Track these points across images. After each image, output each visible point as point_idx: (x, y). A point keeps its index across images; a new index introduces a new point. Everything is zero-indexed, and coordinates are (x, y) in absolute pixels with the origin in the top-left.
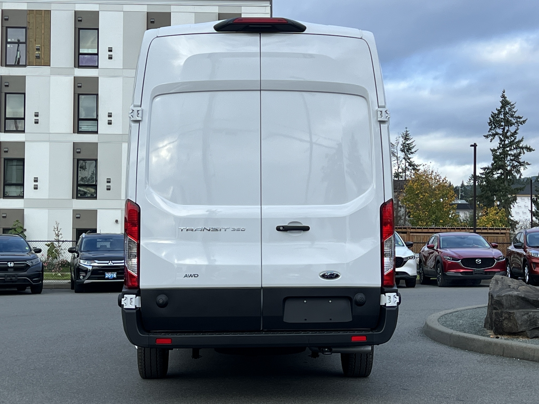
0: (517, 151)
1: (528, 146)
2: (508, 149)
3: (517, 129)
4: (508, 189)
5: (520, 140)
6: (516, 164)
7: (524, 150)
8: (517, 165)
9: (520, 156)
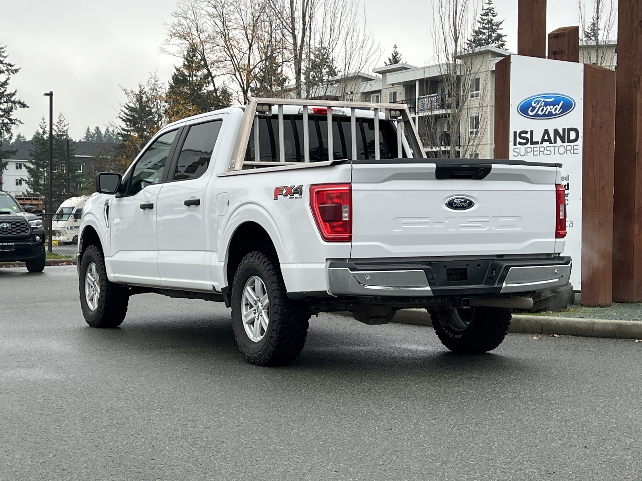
0: (8, 106)
1: (22, 101)
3: (9, 79)
8: (7, 123)
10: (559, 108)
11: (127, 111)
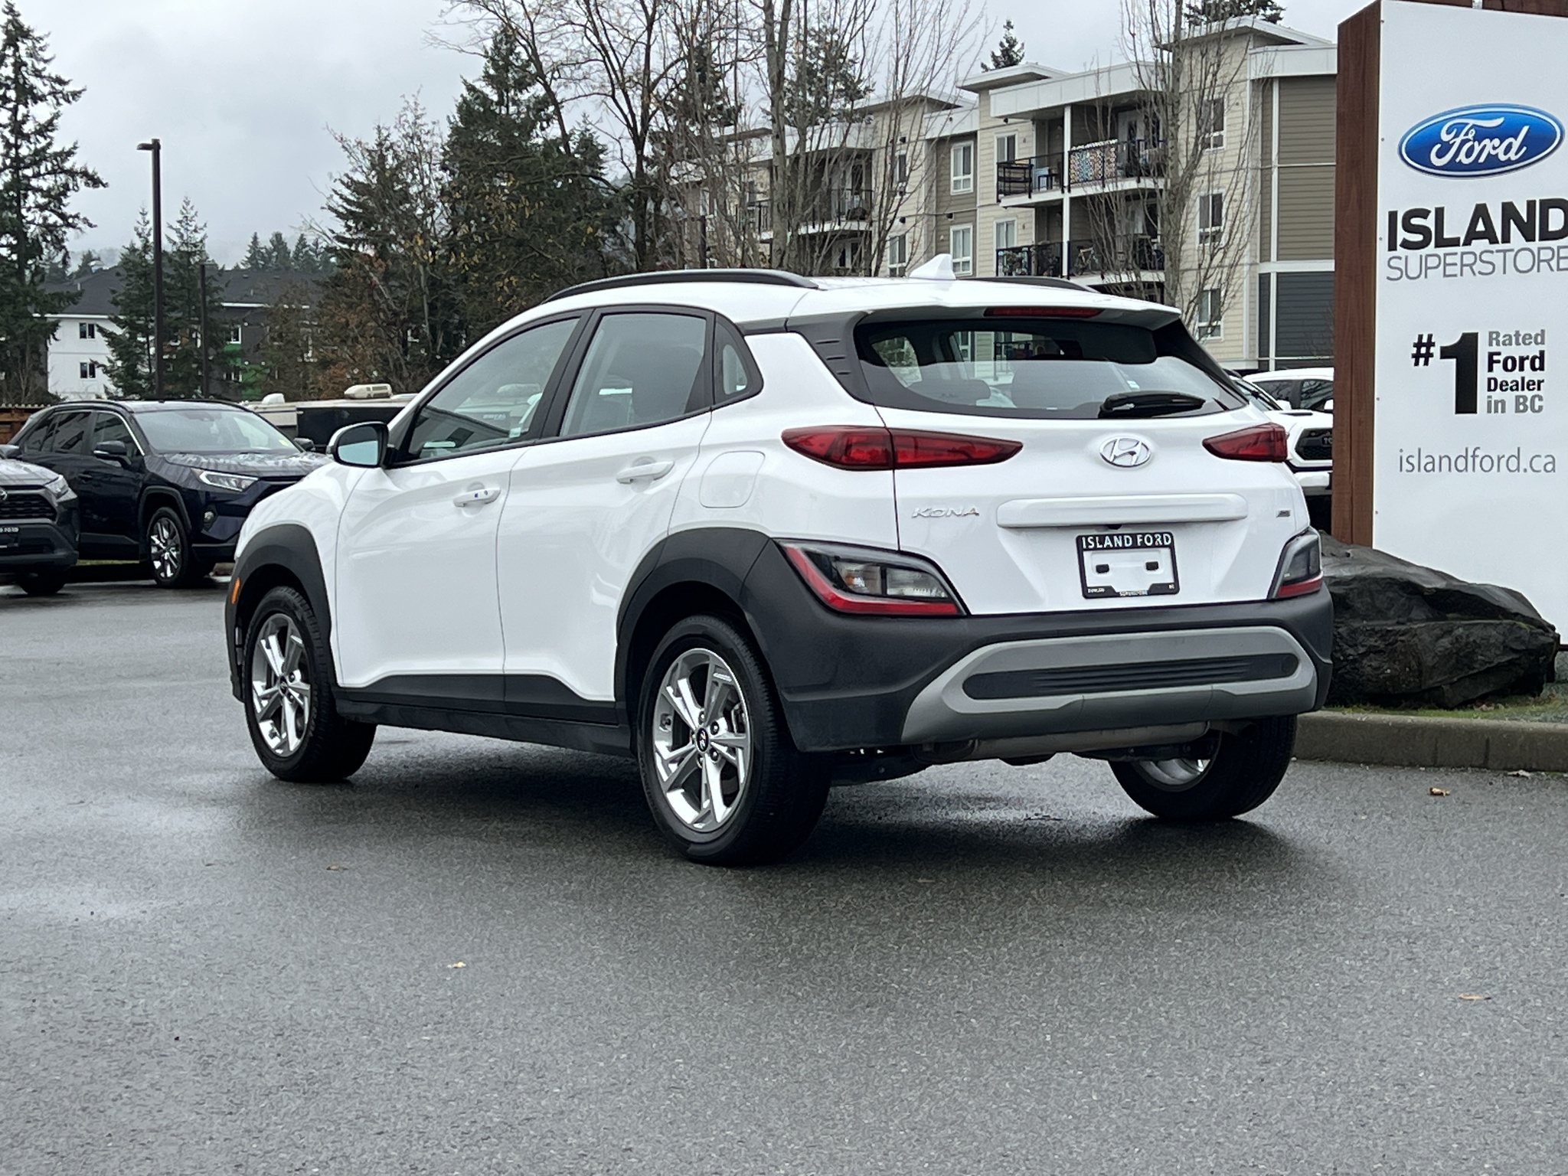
0: (56, 181)
1: (90, 171)
2: (29, 172)
3: (57, 116)
4: (33, 294)
5: (66, 150)
6: (53, 219)
7: (81, 181)
8: (55, 225)
9: (65, 196)
10: (1516, 144)
11: (347, 192)
